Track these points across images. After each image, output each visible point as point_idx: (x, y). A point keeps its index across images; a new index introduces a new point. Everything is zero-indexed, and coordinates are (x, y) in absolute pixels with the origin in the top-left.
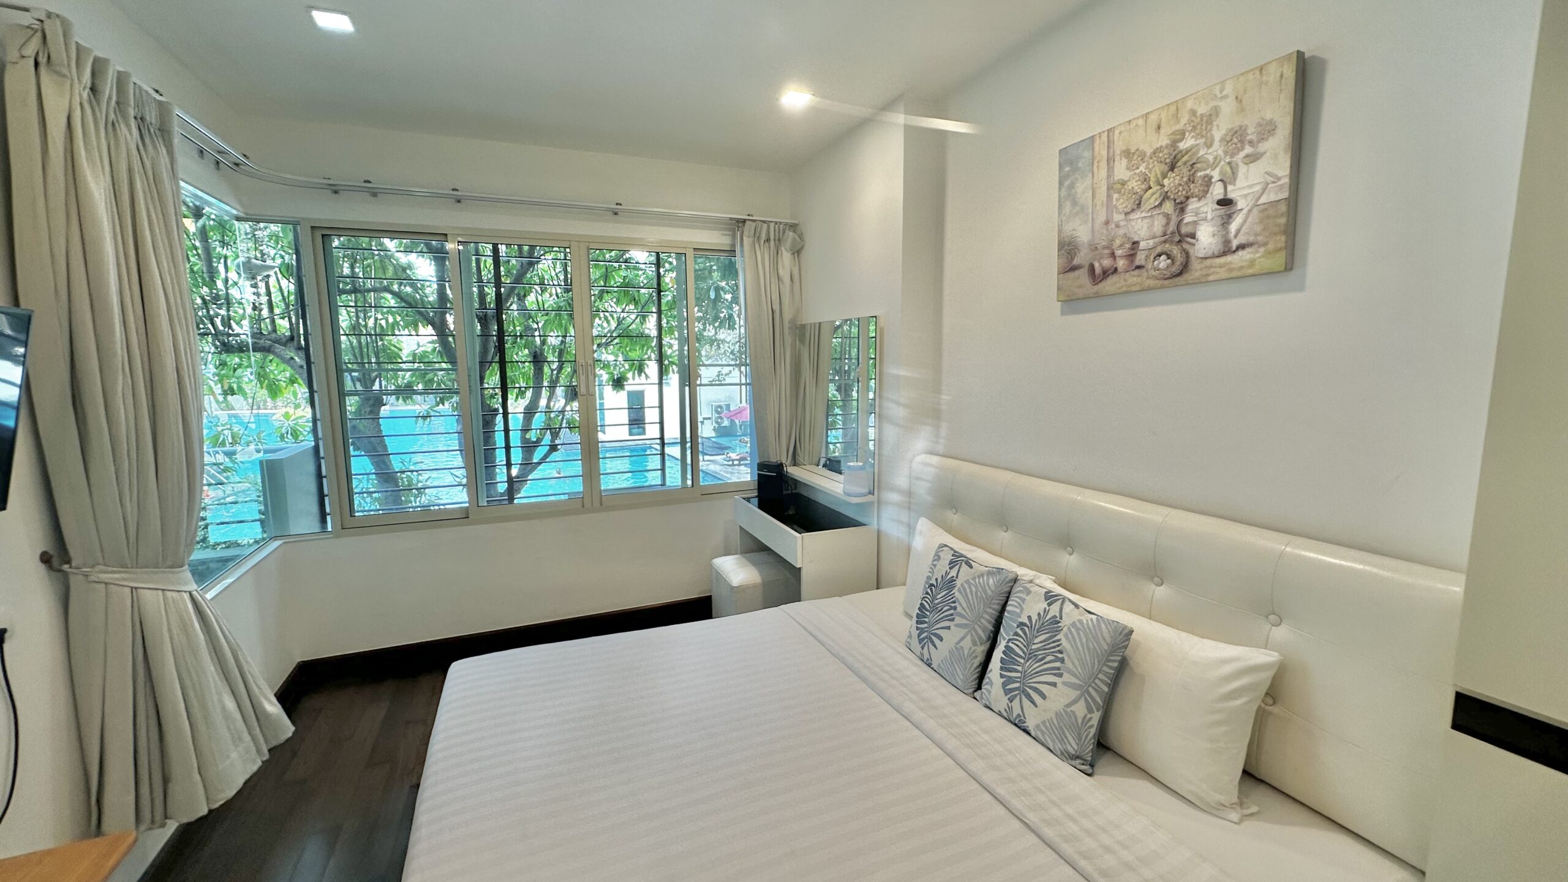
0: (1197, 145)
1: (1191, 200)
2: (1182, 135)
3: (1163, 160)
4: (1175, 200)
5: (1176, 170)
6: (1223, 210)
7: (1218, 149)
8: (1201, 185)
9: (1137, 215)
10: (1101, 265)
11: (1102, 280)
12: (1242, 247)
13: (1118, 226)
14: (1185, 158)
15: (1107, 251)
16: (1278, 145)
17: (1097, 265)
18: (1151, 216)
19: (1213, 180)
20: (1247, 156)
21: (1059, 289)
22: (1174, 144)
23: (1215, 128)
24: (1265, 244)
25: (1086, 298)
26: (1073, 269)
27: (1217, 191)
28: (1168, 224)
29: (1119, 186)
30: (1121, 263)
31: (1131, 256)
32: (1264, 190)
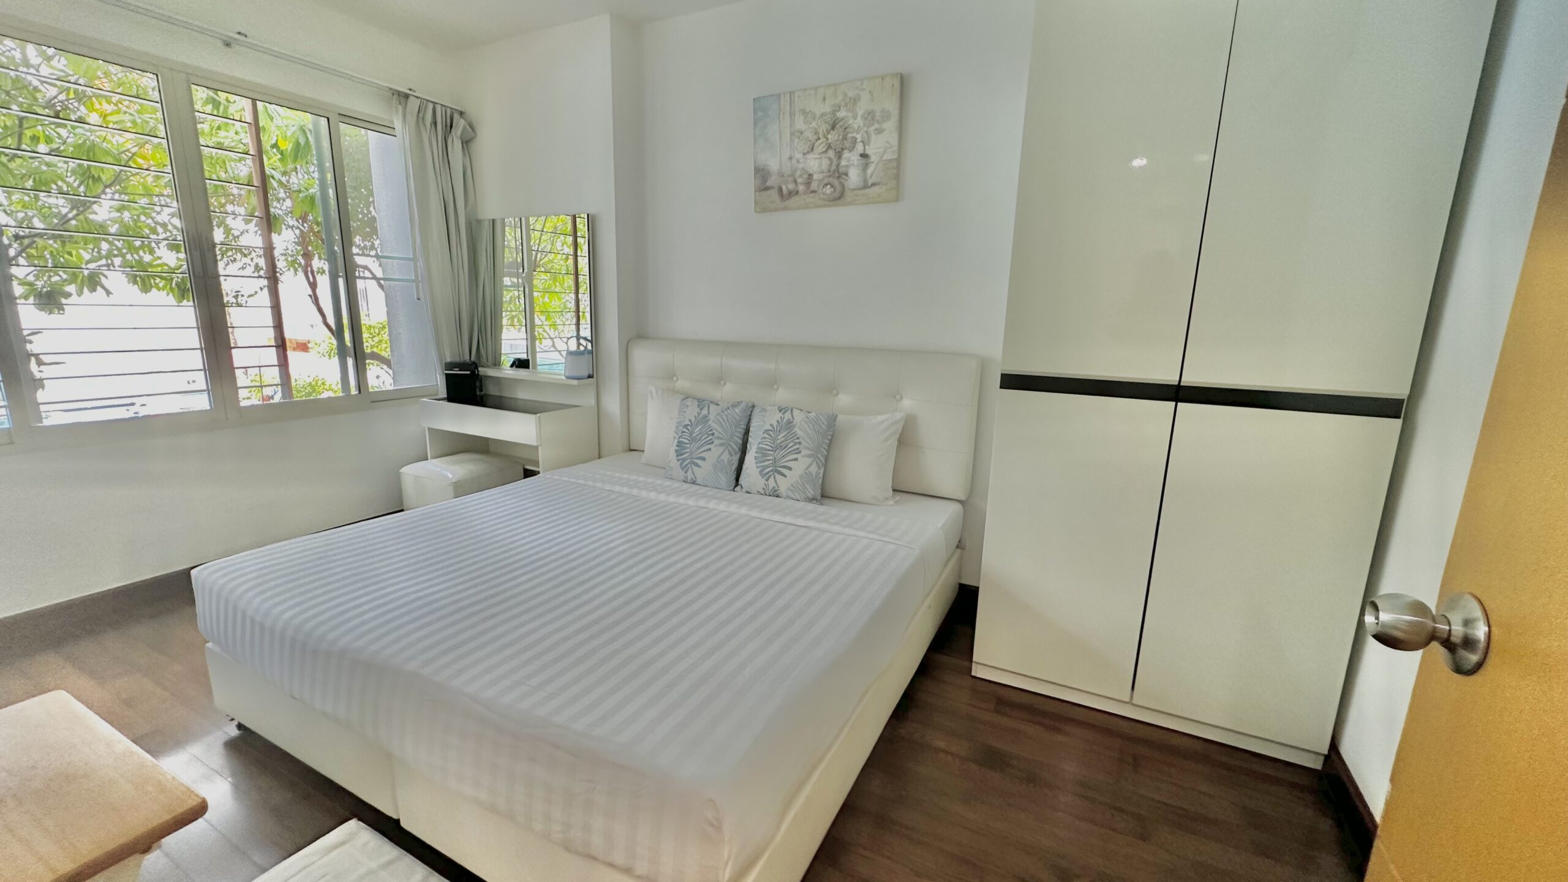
0: (849, 116)
1: (846, 151)
2: (838, 108)
3: (827, 121)
4: (835, 150)
5: (835, 130)
6: (863, 161)
7: (859, 122)
8: (851, 142)
9: (811, 156)
10: (787, 188)
11: (788, 198)
12: (874, 185)
13: (798, 162)
14: (841, 123)
15: (791, 179)
16: (891, 125)
17: (784, 187)
18: (820, 158)
19: (858, 141)
20: (876, 129)
21: (756, 202)
22: (834, 112)
23: (858, 108)
24: (886, 184)
25: (776, 210)
26: (767, 189)
27: (860, 148)
28: (831, 164)
29: (798, 134)
30: (801, 188)
31: (808, 184)
32: (885, 152)
